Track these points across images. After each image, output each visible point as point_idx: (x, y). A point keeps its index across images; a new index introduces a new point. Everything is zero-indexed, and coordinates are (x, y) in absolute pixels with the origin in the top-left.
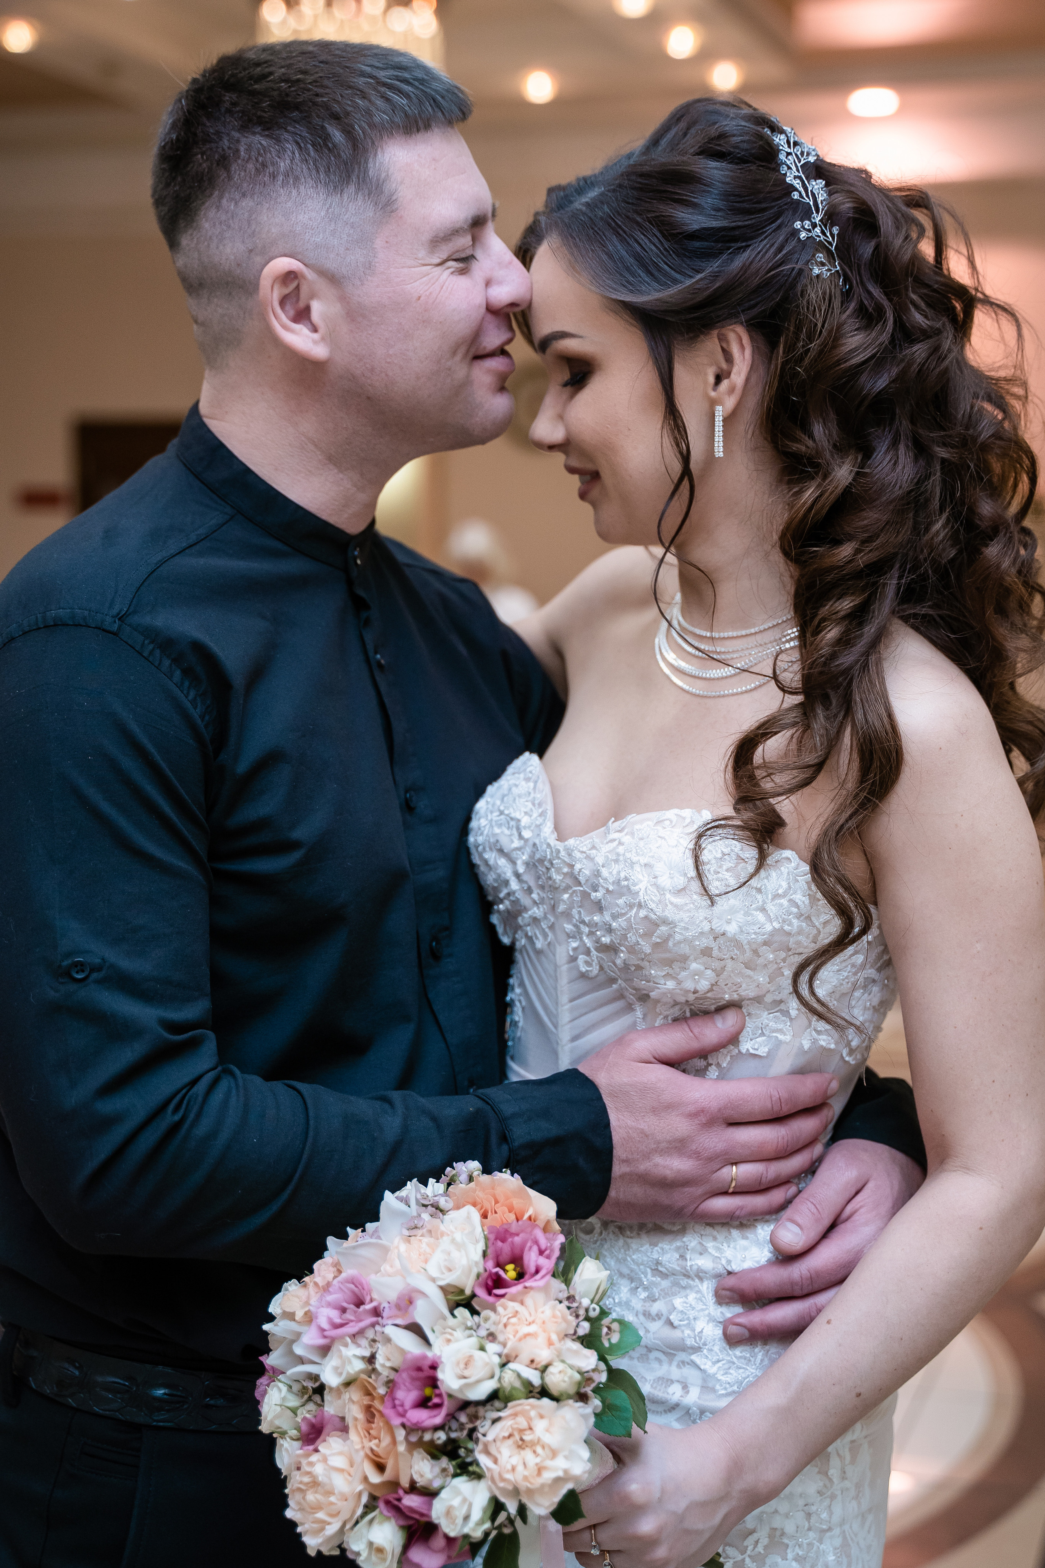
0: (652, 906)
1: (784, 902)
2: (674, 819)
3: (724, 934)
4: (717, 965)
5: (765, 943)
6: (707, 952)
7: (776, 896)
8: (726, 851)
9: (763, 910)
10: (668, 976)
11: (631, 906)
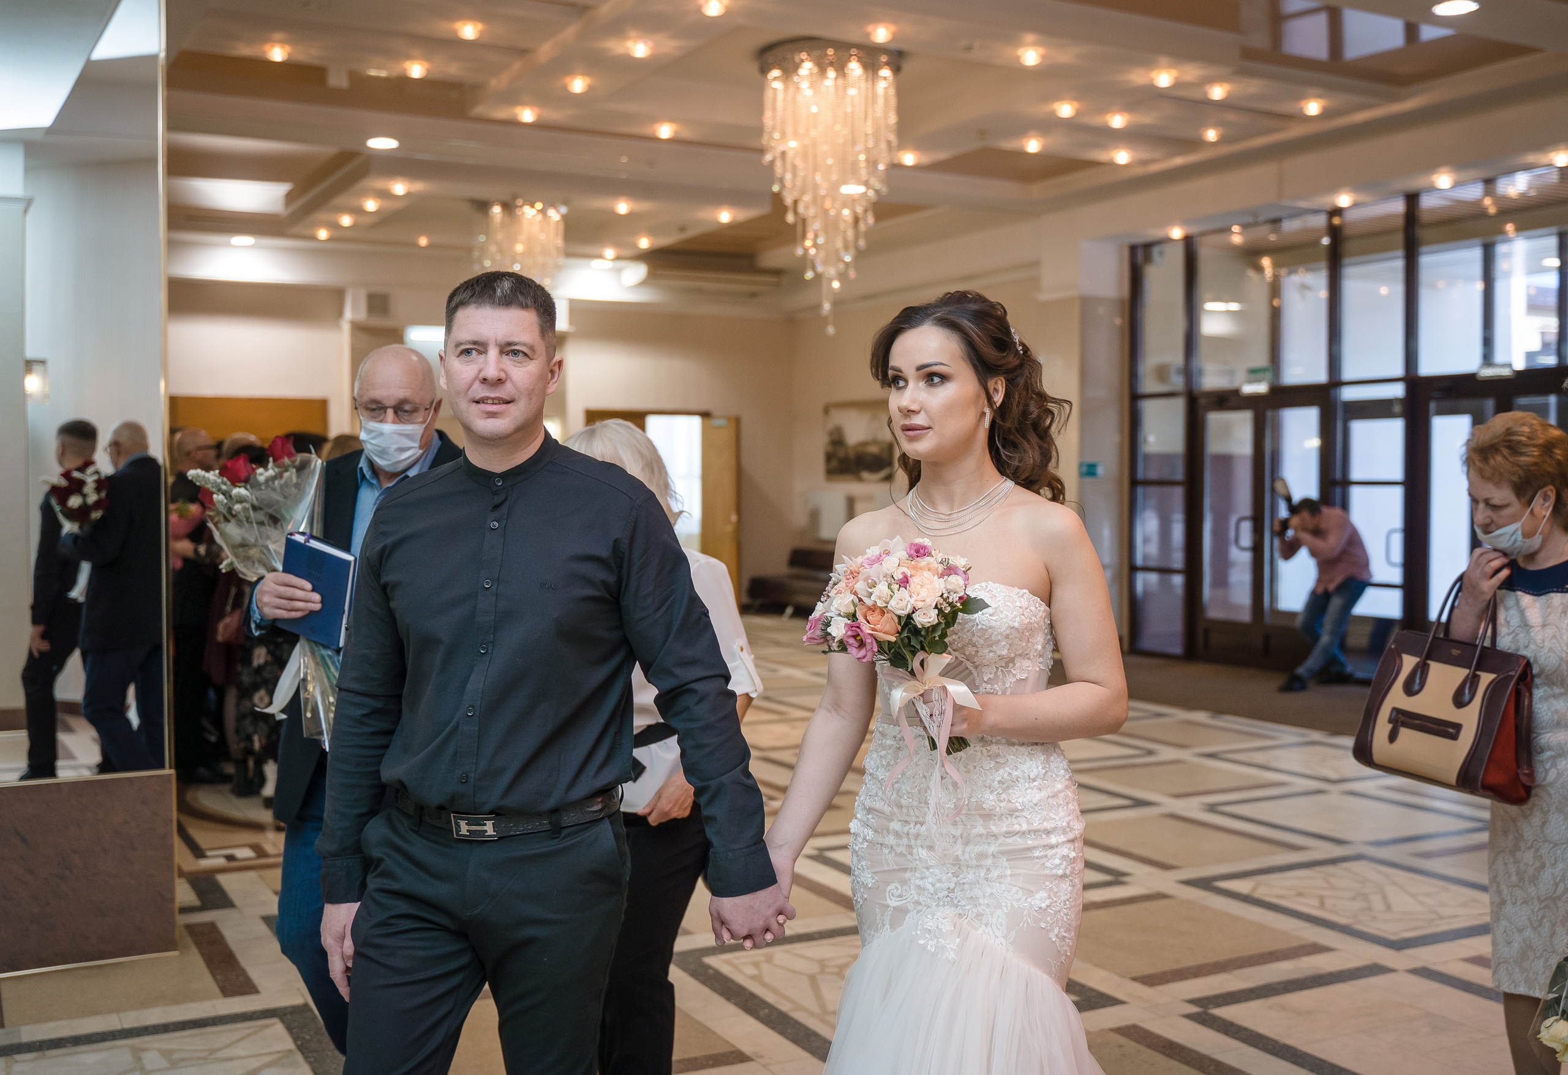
0: (984, 623)
1: (1028, 610)
2: (979, 588)
3: (1013, 627)
4: (1010, 642)
5: (1026, 629)
6: (1007, 637)
7: (1026, 609)
8: (1004, 595)
9: (1023, 615)
10: (991, 651)
11: (973, 627)
